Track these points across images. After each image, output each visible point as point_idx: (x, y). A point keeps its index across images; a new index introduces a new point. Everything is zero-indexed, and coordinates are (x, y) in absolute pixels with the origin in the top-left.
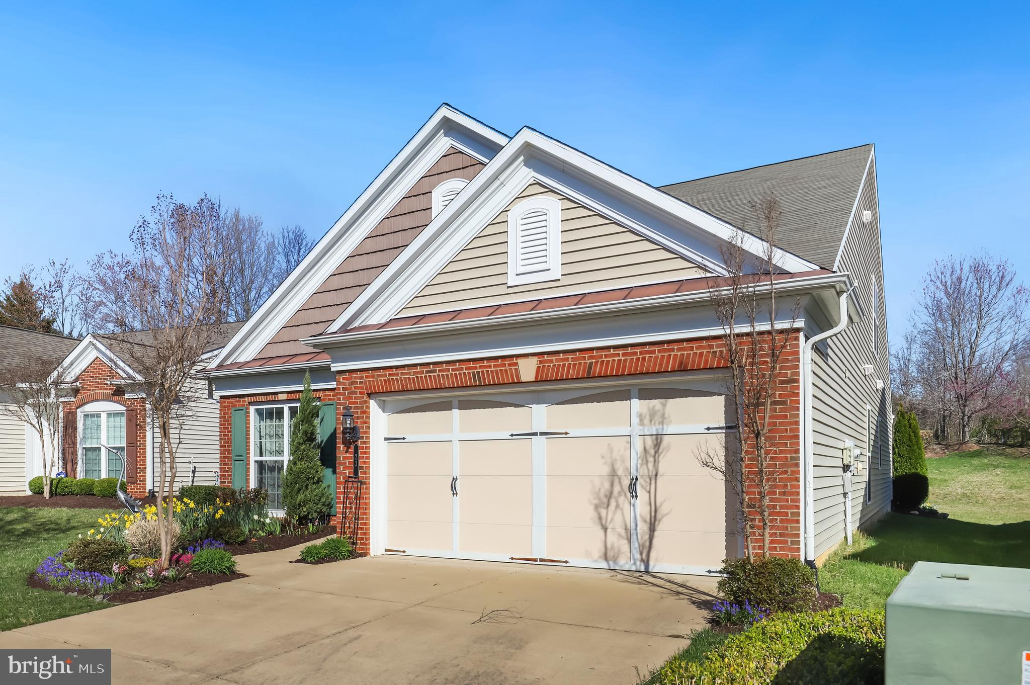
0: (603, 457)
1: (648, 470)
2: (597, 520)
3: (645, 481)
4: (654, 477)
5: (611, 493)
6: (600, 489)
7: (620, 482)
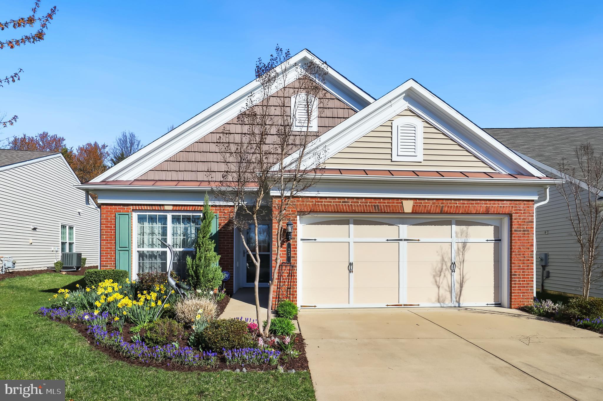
0: (437, 252)
1: (460, 258)
2: (434, 283)
3: (458, 264)
4: (462, 262)
5: (442, 269)
6: (436, 268)
7: (446, 264)
